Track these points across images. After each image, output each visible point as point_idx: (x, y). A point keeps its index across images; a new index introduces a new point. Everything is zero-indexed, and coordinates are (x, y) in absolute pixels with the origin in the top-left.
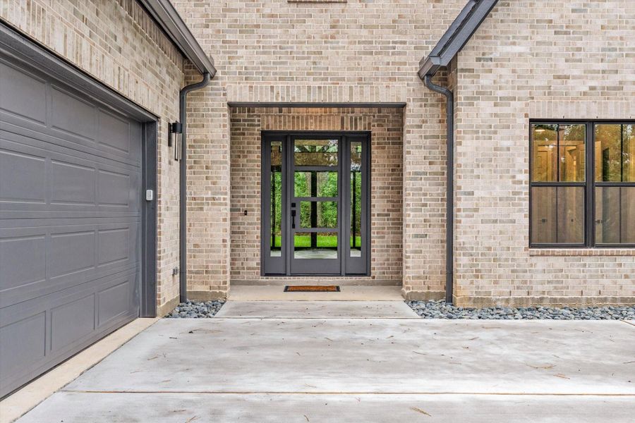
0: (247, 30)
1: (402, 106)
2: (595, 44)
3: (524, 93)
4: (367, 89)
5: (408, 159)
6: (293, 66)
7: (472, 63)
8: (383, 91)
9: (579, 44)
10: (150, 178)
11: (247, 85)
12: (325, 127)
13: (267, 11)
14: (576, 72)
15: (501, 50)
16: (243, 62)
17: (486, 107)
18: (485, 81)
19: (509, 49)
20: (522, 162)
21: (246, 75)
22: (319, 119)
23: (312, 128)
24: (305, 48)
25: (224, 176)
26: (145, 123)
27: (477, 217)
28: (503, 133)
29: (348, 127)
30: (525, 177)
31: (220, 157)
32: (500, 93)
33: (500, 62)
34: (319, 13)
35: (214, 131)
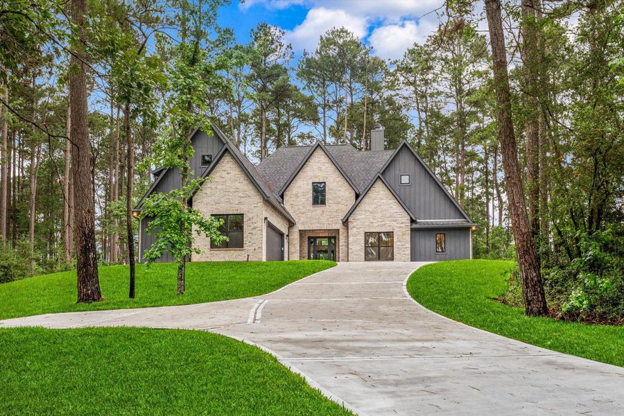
0: (304, 213)
1: (339, 230)
2: (379, 215)
3: (364, 227)
5: (339, 242)
6: (314, 221)
7: (352, 220)
8: (334, 226)
9: (376, 215)
10: (283, 245)
11: (303, 225)
12: (324, 235)
13: (307, 209)
14: (375, 221)
15: (358, 217)
16: (302, 220)
17: (355, 230)
18: (355, 224)
19: (360, 217)
20: (362, 242)
21: (303, 223)
22: (323, 233)
23: (321, 236)
24: (316, 217)
26: (282, 235)
27: (353, 254)
28: (358, 235)
29: (331, 235)
30: (364, 245)
31: (297, 242)
32: (358, 227)
33: (358, 220)
34: (319, 209)
35: (295, 236)
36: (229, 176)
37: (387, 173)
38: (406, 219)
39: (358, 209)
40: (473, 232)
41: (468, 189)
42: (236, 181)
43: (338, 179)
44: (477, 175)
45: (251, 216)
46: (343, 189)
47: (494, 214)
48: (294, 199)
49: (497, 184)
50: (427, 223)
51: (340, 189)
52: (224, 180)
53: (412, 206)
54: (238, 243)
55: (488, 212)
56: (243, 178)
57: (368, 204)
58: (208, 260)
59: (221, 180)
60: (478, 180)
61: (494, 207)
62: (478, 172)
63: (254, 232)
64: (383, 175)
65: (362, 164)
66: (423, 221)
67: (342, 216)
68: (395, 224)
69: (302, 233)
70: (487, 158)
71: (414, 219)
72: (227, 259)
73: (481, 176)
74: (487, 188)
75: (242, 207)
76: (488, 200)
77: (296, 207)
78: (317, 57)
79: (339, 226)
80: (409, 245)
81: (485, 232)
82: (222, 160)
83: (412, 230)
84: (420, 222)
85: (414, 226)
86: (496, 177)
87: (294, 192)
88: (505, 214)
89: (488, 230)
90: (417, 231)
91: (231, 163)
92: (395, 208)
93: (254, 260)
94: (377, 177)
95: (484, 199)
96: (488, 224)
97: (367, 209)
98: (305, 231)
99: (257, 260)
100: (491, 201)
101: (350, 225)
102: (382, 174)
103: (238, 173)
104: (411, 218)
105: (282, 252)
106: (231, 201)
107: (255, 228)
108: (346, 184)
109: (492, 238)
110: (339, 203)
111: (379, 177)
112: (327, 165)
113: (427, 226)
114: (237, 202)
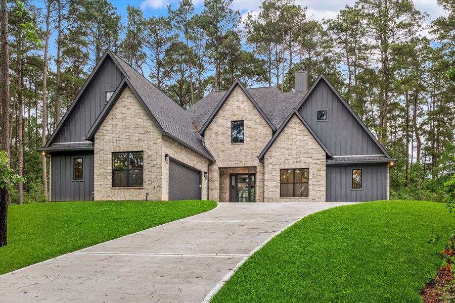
0: (223, 151)
1: (256, 167)
2: (295, 152)
3: (279, 163)
4: (248, 164)
5: (257, 178)
6: (232, 159)
7: (268, 157)
8: (251, 164)
9: (291, 152)
10: (200, 183)
11: (222, 163)
12: (244, 172)
13: (227, 147)
14: (290, 158)
15: (274, 154)
16: (222, 158)
17: (271, 166)
18: (271, 161)
19: (276, 154)
20: (278, 178)
21: (222, 161)
22: (243, 170)
23: (241, 172)
24: (234, 155)
25: (218, 184)
26: (199, 172)
27: (269, 191)
28: (274, 172)
29: (250, 172)
30: (279, 182)
31: (216, 179)
32: (274, 163)
33: (274, 157)
34: (238, 147)
35: (216, 174)
36: (129, 112)
37: (304, 109)
38: (322, 155)
39: (274, 146)
40: (391, 167)
41: (392, 133)
42: (135, 116)
43: (256, 117)
44: (400, 121)
45: (150, 153)
46: (260, 127)
47: (413, 153)
48: (214, 137)
49: (416, 127)
50: (343, 158)
51: (257, 126)
52: (124, 116)
53: (329, 142)
54: (138, 182)
55: (407, 152)
56: (142, 114)
57: (283, 141)
58: (110, 199)
59: (121, 116)
60: (400, 126)
61: (413, 148)
62: (400, 119)
63: (154, 169)
64: (299, 112)
65: (285, 104)
66: (339, 157)
67: (258, 152)
68: (310, 160)
69: (222, 171)
70: (408, 106)
71: (330, 154)
72: (128, 198)
73: (402, 123)
74: (408, 132)
75: (141, 143)
76: (408, 141)
77: (216, 146)
78: (263, 22)
79: (256, 163)
80: (324, 182)
81: (405, 168)
82: (122, 95)
83: (328, 166)
84: (337, 158)
85: (330, 162)
86: (415, 122)
87: (214, 131)
88: (423, 154)
89: (407, 166)
90: (332, 167)
91: (131, 98)
92: (311, 144)
93: (153, 199)
94: (293, 113)
95: (405, 141)
96: (407, 161)
97: (283, 145)
98: (227, 168)
99: (157, 199)
100: (411, 143)
101: (266, 162)
102: (299, 110)
103: (138, 108)
104: (327, 154)
105: (200, 190)
106: (132, 138)
107: (154, 166)
108: (264, 122)
109: (411, 173)
110: (256, 140)
111: (295, 113)
112: (246, 104)
113: (343, 162)
114: (137, 139)
